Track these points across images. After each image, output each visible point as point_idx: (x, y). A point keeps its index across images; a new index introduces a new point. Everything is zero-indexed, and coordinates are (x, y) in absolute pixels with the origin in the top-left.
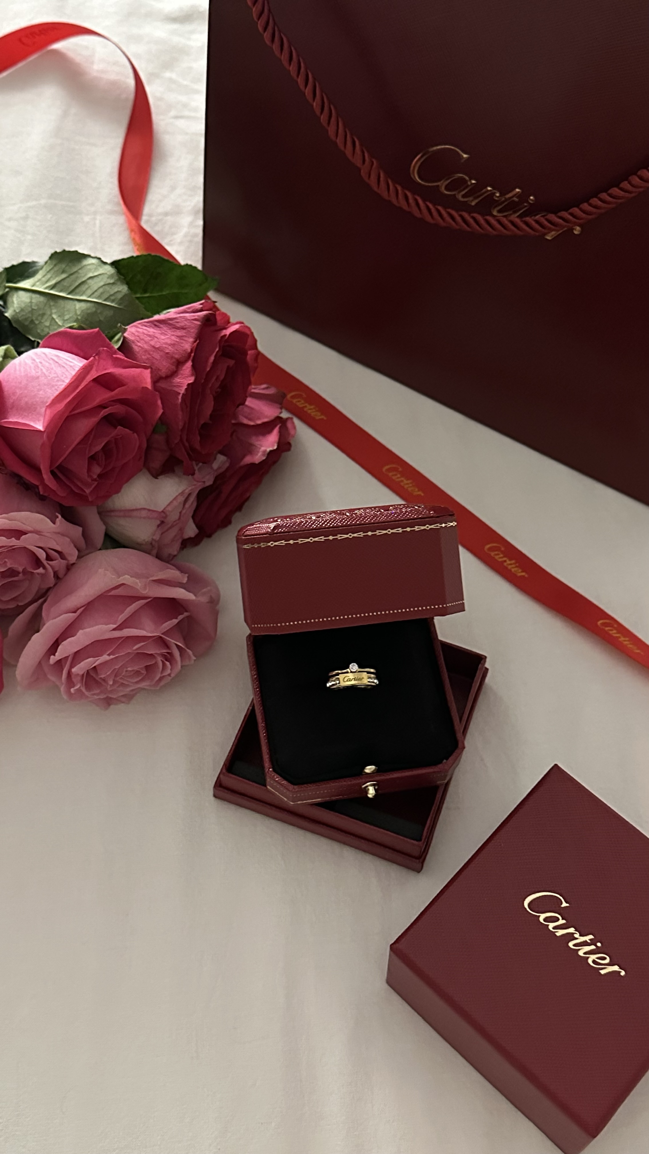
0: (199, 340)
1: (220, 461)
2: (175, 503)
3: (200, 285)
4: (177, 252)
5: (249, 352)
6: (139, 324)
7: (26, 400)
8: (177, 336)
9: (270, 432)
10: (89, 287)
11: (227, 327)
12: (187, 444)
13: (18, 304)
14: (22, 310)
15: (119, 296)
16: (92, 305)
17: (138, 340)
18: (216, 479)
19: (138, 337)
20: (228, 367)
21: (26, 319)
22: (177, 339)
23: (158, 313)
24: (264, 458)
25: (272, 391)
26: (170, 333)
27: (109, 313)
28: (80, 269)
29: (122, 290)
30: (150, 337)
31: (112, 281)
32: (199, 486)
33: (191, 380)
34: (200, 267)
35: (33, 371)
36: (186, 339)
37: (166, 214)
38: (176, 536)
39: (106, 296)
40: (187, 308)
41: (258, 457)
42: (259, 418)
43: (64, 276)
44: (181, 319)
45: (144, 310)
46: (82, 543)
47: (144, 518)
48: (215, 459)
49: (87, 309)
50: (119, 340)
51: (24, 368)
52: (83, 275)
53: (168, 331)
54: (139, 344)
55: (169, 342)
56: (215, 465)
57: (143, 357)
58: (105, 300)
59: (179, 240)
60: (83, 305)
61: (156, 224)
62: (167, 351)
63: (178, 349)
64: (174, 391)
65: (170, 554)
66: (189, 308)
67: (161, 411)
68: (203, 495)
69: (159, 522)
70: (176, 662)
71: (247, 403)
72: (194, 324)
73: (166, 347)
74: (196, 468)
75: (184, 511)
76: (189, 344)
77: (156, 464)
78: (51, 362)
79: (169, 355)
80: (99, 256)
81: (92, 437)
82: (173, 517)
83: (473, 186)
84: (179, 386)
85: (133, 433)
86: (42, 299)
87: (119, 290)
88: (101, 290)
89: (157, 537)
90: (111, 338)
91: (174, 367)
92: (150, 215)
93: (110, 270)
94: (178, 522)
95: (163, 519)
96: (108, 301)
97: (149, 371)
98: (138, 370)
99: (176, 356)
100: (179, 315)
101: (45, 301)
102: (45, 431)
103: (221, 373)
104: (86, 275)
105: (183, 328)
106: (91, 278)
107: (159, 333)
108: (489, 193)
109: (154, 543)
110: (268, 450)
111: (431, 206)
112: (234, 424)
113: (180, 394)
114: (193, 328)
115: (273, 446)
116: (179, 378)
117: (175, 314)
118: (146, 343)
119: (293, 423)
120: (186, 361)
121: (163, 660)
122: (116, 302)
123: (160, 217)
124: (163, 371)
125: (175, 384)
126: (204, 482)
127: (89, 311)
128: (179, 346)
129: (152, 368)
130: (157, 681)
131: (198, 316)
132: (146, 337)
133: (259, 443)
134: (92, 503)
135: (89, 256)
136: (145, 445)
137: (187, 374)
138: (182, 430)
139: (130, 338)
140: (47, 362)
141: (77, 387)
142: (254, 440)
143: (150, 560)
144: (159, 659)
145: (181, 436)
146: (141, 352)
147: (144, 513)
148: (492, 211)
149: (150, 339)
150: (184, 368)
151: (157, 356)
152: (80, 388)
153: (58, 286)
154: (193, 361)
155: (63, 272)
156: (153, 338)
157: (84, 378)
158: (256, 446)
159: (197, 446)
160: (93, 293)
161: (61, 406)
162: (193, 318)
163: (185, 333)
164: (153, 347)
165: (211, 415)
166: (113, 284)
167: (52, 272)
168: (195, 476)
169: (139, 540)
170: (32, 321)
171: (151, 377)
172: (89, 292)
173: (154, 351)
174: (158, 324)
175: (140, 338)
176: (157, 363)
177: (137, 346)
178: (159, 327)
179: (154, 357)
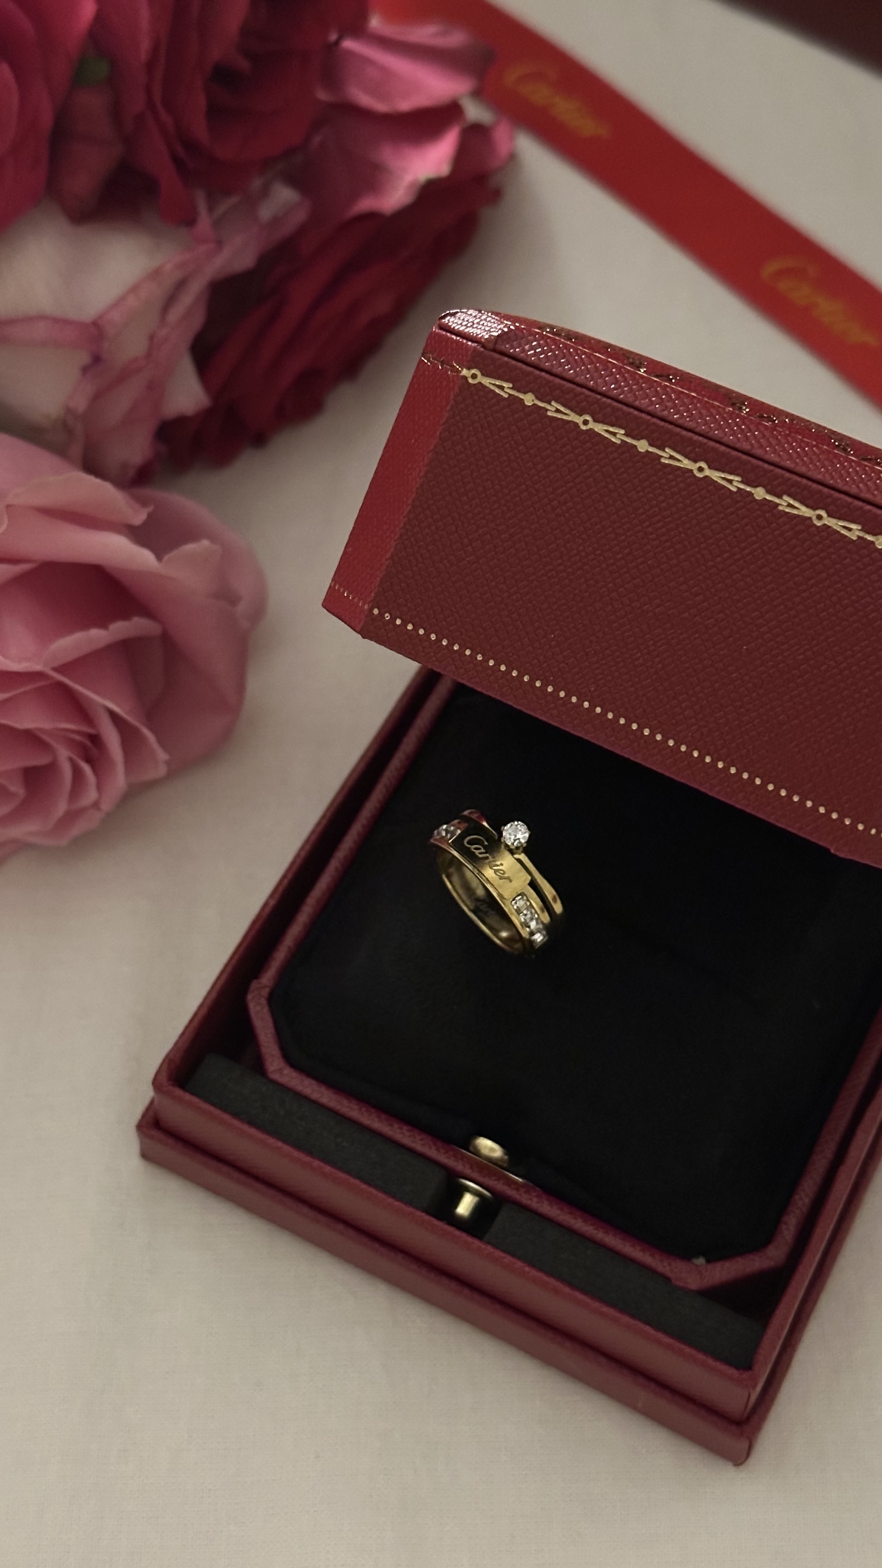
1: (281, 202)
2: (134, 303)
12: (167, 120)
18: (268, 254)
24: (411, 200)
25: (454, 44)
32: (211, 267)
38: (135, 407)
41: (396, 198)
47: (44, 342)
56: (266, 212)
68: (225, 295)
69: (84, 358)
70: (113, 767)
74: (200, 206)
75: (163, 334)
77: (81, 181)
82: (130, 346)
89: (80, 405)
94: (141, 361)
95: (94, 350)
109: (71, 420)
119: (515, 145)
121: (75, 757)
130: (59, 822)
133: (400, 163)
136: (47, 119)
138: (150, 66)
142: (387, 154)
144: (64, 754)
145: (147, 87)
147: (42, 332)
158: (391, 169)
165: (242, 42)
168: (198, 228)
169: (31, 412)
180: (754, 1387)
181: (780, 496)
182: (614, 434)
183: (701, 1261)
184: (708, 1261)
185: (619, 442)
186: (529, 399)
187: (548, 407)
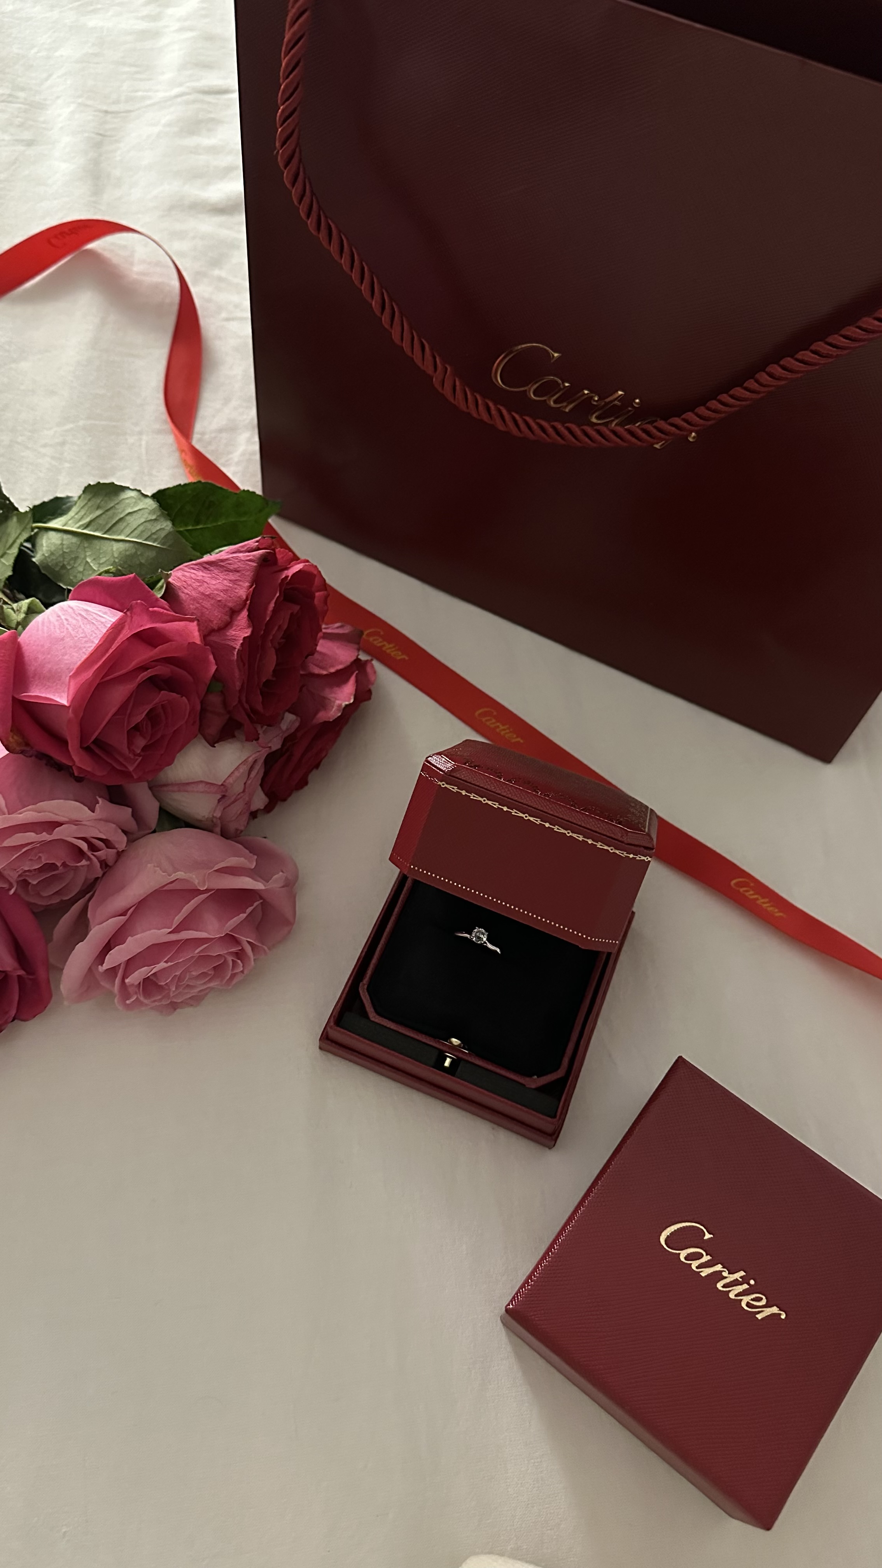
0: (255, 584)
1: (289, 720)
2: (237, 774)
3: (260, 511)
4: (234, 473)
5: (317, 594)
6: (186, 566)
7: (50, 666)
8: (230, 581)
9: (346, 681)
10: (128, 524)
11: (289, 566)
12: (247, 706)
13: (47, 546)
14: (52, 553)
15: (163, 534)
16: (132, 545)
17: (185, 586)
18: (286, 741)
19: (185, 582)
20: (292, 614)
21: (57, 564)
22: (230, 583)
23: (209, 552)
24: (340, 714)
25: (347, 630)
26: (222, 576)
27: (152, 554)
28: (118, 504)
29: (166, 526)
30: (199, 582)
31: (154, 517)
32: (265, 752)
33: (247, 633)
34: (259, 491)
35: (58, 631)
36: (241, 583)
37: (220, 431)
38: (242, 809)
39: (146, 535)
40: (240, 547)
41: (333, 713)
42: (333, 666)
43: (99, 512)
44: (233, 560)
45: (191, 549)
46: (132, 825)
47: (202, 792)
48: (283, 718)
49: (126, 551)
50: (162, 587)
51: (47, 627)
52: (120, 511)
53: (220, 574)
54: (186, 591)
55: (220, 587)
56: (284, 726)
57: (191, 606)
58: (146, 540)
59: (236, 460)
60: (121, 545)
61: (210, 443)
62: (219, 599)
63: (232, 596)
64: (228, 645)
65: (237, 830)
66: (242, 547)
67: (214, 668)
68: (271, 760)
69: (219, 796)
70: (249, 959)
71: (318, 648)
72: (249, 565)
73: (218, 594)
74: (260, 732)
75: (249, 782)
76: (244, 590)
77: (213, 730)
78: (79, 618)
79: (220, 603)
80: (138, 489)
81: (131, 704)
82: (237, 788)
83: (566, 389)
84: (235, 639)
85: (182, 697)
86: (74, 540)
87: (163, 527)
88: (141, 528)
89: (218, 814)
90: (152, 586)
91: (227, 618)
92: (203, 434)
93: (151, 504)
94: (242, 794)
95: (224, 794)
96: (149, 541)
97: (195, 623)
98: (182, 623)
99: (230, 604)
100: (231, 556)
101: (78, 543)
102: (69, 707)
103: (284, 621)
104: (124, 510)
105: (236, 571)
106: (130, 513)
107: (209, 577)
108: (586, 396)
109: (215, 820)
110: (343, 705)
111: (517, 417)
112: (302, 675)
113: (235, 648)
114: (249, 570)
115: (350, 699)
116: (233, 631)
117: (226, 554)
118: (194, 589)
119: (372, 666)
120: (241, 610)
121: (233, 958)
122: (159, 541)
123: (213, 435)
124: (215, 622)
125: (230, 638)
126: (270, 747)
127: (128, 553)
128: (233, 593)
129: (198, 620)
130: (228, 980)
131: (254, 556)
132: (194, 583)
133: (333, 695)
134: (140, 780)
135: (128, 488)
136: (198, 709)
137: (243, 626)
138: (240, 691)
139: (176, 583)
140: (75, 619)
141: (107, 651)
142: (328, 693)
143: (212, 841)
144: (230, 959)
145: (239, 698)
146: (188, 601)
147: (201, 787)
148: (590, 417)
149: (198, 584)
150: (239, 618)
151: (207, 604)
152: (111, 651)
153: (93, 524)
154: (249, 610)
155: (98, 507)
156: (203, 583)
157: (114, 640)
158: (329, 699)
159: (260, 708)
160: (132, 532)
161: (89, 674)
162: (248, 558)
163: (239, 576)
164: (203, 594)
165: (274, 671)
166: (155, 520)
167: (86, 508)
168: (261, 740)
169: (199, 817)
170: (64, 567)
171: (199, 631)
172: (128, 531)
173: (203, 599)
174: (208, 566)
175: (187, 584)
176: (207, 613)
177: (183, 592)
178: (209, 570)
179: (203, 606)
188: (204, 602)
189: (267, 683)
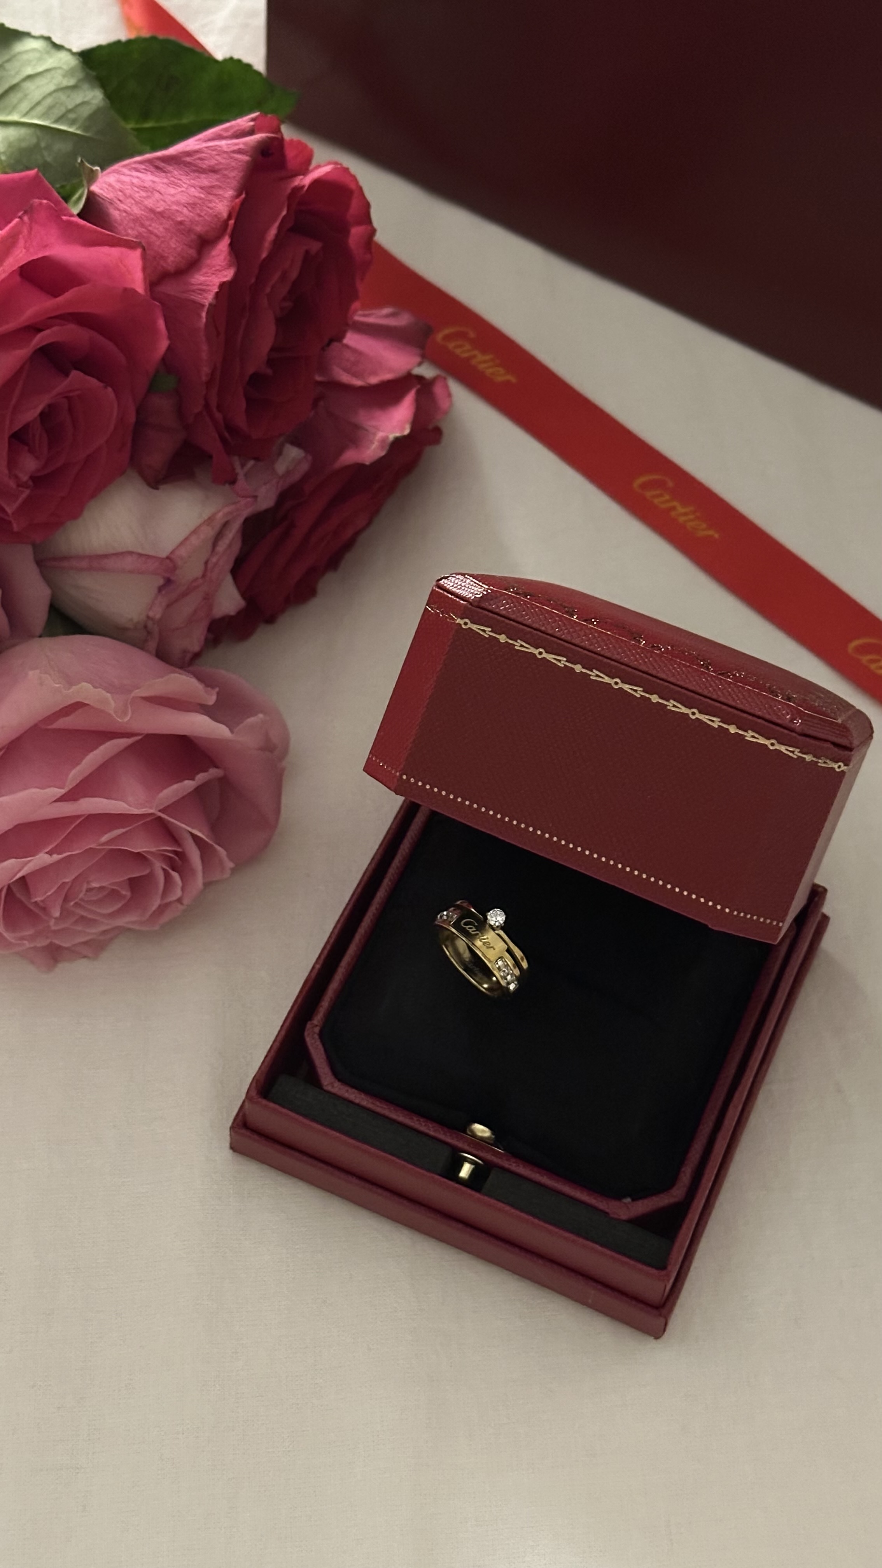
0: (247, 194)
1: (291, 459)
2: (195, 541)
5: (354, 230)
6: (124, 166)
8: (202, 188)
9: (396, 400)
10: (26, 95)
11: (307, 170)
12: (218, 416)
15: (86, 112)
16: (30, 130)
17: (121, 198)
18: (282, 495)
19: (121, 191)
20: (307, 254)
22: (200, 193)
24: (383, 454)
25: (403, 321)
26: (188, 182)
27: (65, 148)
28: (9, 60)
29: (92, 99)
30: (147, 192)
31: (72, 82)
32: (247, 508)
33: (228, 275)
36: (221, 192)
38: (195, 612)
39: (59, 111)
40: (222, 130)
41: (371, 452)
42: (374, 373)
44: (209, 152)
47: (131, 572)
48: (280, 453)
49: (20, 140)
50: (80, 197)
52: (13, 73)
53: (183, 178)
54: (122, 206)
55: (184, 199)
56: (281, 467)
57: (128, 227)
58: (57, 121)
60: (12, 132)
62: (179, 219)
63: (202, 214)
64: (194, 302)
65: (185, 652)
66: (226, 130)
67: (163, 344)
68: (254, 527)
69: (161, 582)
70: (193, 872)
71: (347, 340)
72: (237, 160)
73: (178, 211)
74: (238, 469)
75: (214, 560)
76: (226, 203)
77: (156, 459)
79: (183, 227)
80: (46, 34)
81: (17, 393)
82: (191, 570)
84: (204, 290)
85: (106, 387)
87: (86, 99)
88: (49, 101)
89: (157, 613)
90: (66, 194)
91: (192, 252)
93: (73, 64)
94: (201, 582)
95: (167, 575)
96: (62, 124)
97: (139, 254)
98: (115, 252)
99: (198, 229)
100: (205, 145)
103: (292, 263)
104: (20, 72)
105: (213, 170)
106: (30, 77)
107: (163, 183)
109: (150, 624)
110: (392, 436)
113: (203, 306)
114: (235, 169)
115: (403, 428)
116: (203, 275)
117: (198, 142)
118: (137, 203)
119: (447, 389)
120: (219, 237)
121: (165, 867)
122: (79, 123)
124: (171, 259)
125: (195, 287)
126: (257, 500)
127: (24, 145)
128: (205, 208)
129: (144, 249)
130: (154, 912)
131: (245, 144)
132: (138, 192)
133: (373, 423)
134: (21, 539)
135: (28, 35)
136: (132, 418)
137: (220, 265)
138: (209, 384)
139: (105, 194)
142: (363, 417)
143: (143, 661)
144: (159, 867)
145: (206, 397)
146: (126, 222)
147: (129, 563)
149: (144, 194)
150: (213, 252)
151: (158, 228)
154: (232, 237)
156: (152, 192)
158: (367, 429)
159: (241, 421)
160: (33, 108)
162: (235, 148)
163: (218, 180)
164: (152, 211)
165: (270, 357)
166: (74, 88)
168: (238, 488)
169: (122, 621)
171: (144, 269)
172: (25, 106)
173: (152, 219)
174: (162, 165)
175: (125, 195)
176: (158, 243)
177: (119, 210)
178: (164, 172)
179: (151, 232)
180: (668, 1281)
181: (668, 700)
182: (560, 661)
183: (628, 1200)
184: (633, 1200)
185: (563, 666)
186: (503, 638)
187: (516, 644)
188: (153, 225)
189: (256, 379)
